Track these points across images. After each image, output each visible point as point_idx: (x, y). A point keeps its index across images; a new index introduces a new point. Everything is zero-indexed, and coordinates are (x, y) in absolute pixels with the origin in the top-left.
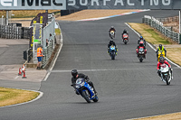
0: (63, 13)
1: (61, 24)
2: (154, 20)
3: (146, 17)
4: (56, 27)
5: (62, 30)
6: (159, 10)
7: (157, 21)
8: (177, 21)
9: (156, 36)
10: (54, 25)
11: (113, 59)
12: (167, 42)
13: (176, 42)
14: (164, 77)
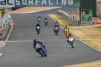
0: (13, 9)
1: (12, 15)
2: (64, 13)
3: (59, 11)
4: (9, 17)
5: (13, 19)
6: (67, 7)
7: (66, 13)
8: (77, 13)
9: (65, 22)
10: (8, 15)
11: (38, 33)
12: (71, 25)
13: (76, 25)
14: (71, 43)
